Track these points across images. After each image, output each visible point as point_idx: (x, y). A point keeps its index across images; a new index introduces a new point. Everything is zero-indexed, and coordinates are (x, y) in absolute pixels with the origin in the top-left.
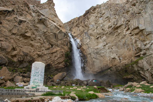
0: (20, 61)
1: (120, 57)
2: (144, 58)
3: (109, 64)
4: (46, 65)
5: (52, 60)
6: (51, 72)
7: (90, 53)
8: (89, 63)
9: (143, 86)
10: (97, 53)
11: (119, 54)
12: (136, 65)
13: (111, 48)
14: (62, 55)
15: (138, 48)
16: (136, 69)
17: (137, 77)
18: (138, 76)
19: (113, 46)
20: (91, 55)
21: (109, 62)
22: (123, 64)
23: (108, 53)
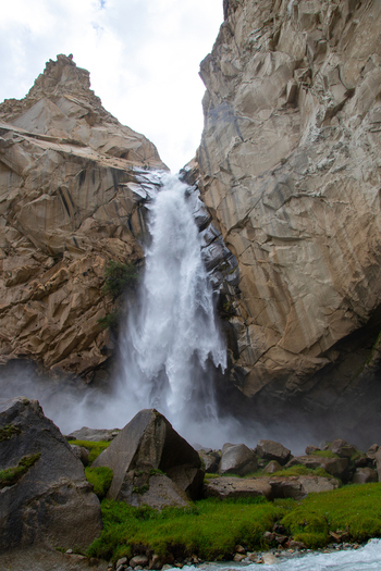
5: (41, 331)
7: (242, 217)
14: (92, 288)
20: (251, 231)
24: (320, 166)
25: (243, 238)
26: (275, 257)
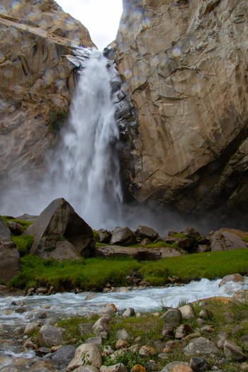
3: (236, 101)
8: (148, 132)
10: (173, 67)
14: (40, 127)
23: (226, 39)
24: (198, 47)
25: (142, 97)
26: (163, 110)
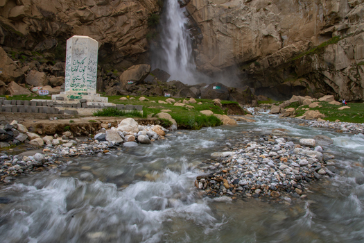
0: (36, 33)
1: (282, 35)
2: (340, 39)
3: (253, 49)
4: (102, 46)
5: (117, 33)
6: (114, 64)
7: (210, 19)
8: (207, 44)
9: (324, 106)
10: (228, 20)
11: (283, 26)
12: (319, 56)
13: (265, 10)
14: (140, 20)
15: (333, 13)
16: (317, 66)
17: (315, 84)
18: (317, 83)
19: (269, 4)
20: (212, 25)
21: (254, 44)
22: (287, 51)
23: (254, 22)
25: (208, 26)
26: (218, 37)
